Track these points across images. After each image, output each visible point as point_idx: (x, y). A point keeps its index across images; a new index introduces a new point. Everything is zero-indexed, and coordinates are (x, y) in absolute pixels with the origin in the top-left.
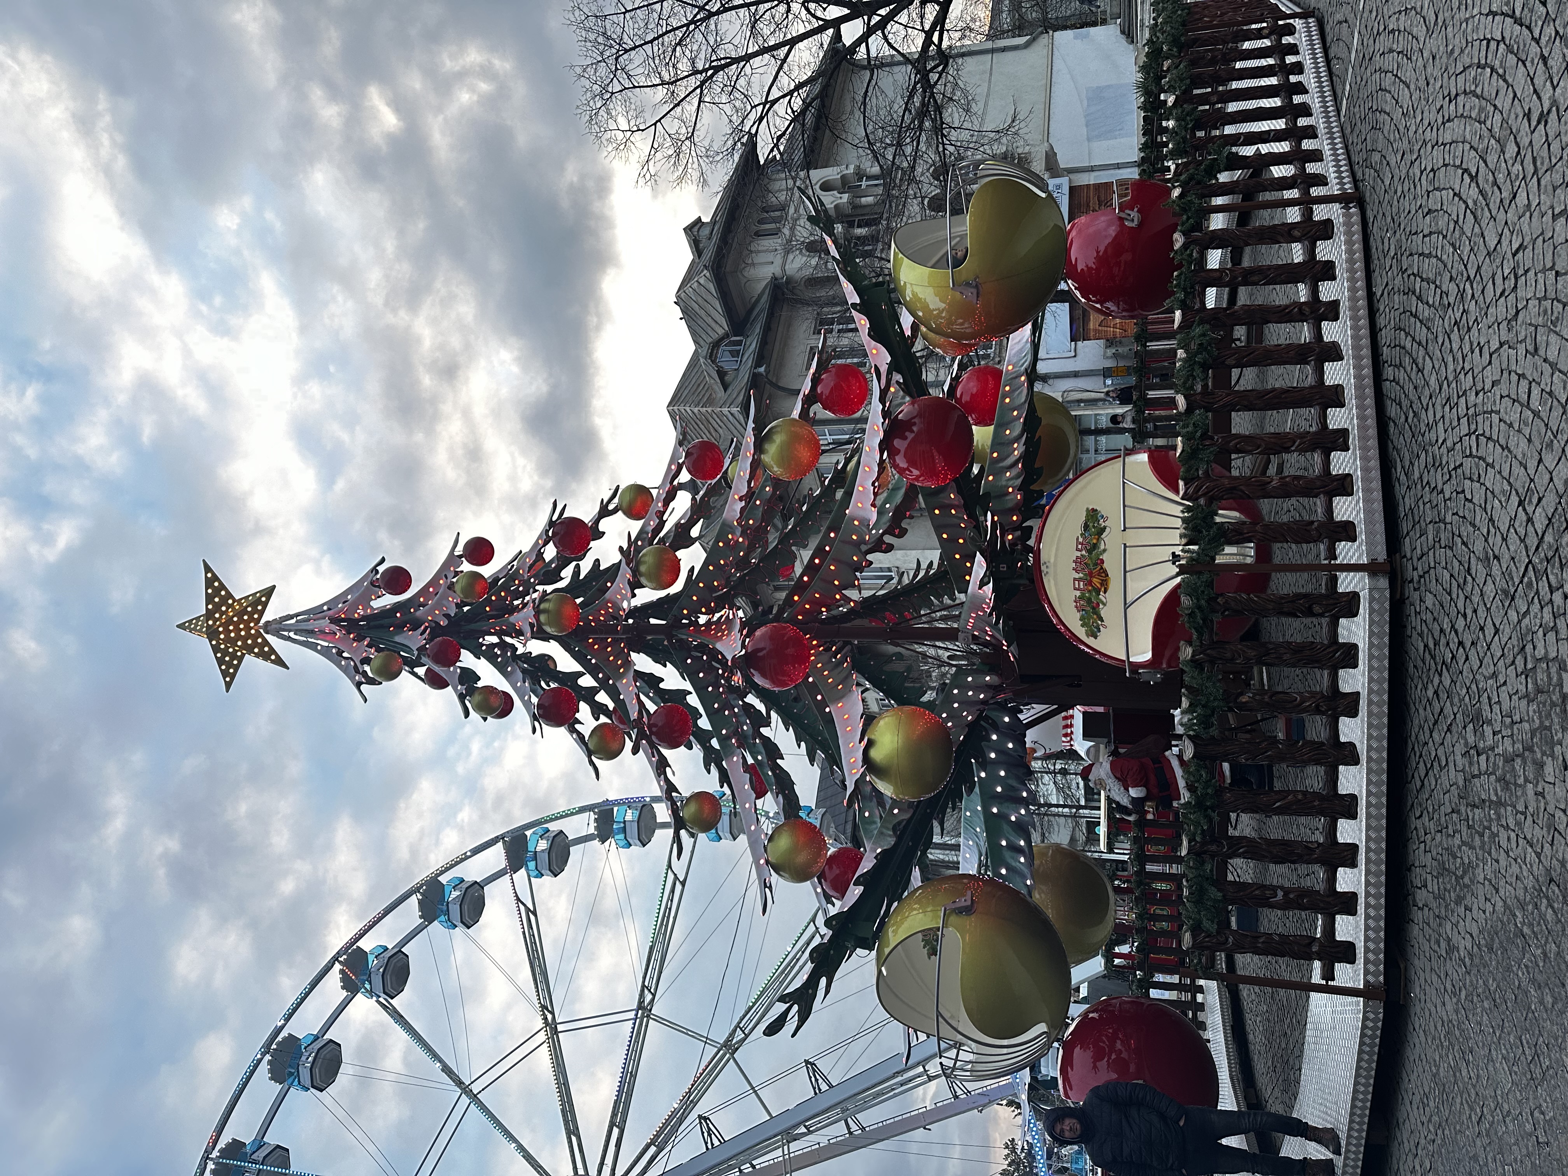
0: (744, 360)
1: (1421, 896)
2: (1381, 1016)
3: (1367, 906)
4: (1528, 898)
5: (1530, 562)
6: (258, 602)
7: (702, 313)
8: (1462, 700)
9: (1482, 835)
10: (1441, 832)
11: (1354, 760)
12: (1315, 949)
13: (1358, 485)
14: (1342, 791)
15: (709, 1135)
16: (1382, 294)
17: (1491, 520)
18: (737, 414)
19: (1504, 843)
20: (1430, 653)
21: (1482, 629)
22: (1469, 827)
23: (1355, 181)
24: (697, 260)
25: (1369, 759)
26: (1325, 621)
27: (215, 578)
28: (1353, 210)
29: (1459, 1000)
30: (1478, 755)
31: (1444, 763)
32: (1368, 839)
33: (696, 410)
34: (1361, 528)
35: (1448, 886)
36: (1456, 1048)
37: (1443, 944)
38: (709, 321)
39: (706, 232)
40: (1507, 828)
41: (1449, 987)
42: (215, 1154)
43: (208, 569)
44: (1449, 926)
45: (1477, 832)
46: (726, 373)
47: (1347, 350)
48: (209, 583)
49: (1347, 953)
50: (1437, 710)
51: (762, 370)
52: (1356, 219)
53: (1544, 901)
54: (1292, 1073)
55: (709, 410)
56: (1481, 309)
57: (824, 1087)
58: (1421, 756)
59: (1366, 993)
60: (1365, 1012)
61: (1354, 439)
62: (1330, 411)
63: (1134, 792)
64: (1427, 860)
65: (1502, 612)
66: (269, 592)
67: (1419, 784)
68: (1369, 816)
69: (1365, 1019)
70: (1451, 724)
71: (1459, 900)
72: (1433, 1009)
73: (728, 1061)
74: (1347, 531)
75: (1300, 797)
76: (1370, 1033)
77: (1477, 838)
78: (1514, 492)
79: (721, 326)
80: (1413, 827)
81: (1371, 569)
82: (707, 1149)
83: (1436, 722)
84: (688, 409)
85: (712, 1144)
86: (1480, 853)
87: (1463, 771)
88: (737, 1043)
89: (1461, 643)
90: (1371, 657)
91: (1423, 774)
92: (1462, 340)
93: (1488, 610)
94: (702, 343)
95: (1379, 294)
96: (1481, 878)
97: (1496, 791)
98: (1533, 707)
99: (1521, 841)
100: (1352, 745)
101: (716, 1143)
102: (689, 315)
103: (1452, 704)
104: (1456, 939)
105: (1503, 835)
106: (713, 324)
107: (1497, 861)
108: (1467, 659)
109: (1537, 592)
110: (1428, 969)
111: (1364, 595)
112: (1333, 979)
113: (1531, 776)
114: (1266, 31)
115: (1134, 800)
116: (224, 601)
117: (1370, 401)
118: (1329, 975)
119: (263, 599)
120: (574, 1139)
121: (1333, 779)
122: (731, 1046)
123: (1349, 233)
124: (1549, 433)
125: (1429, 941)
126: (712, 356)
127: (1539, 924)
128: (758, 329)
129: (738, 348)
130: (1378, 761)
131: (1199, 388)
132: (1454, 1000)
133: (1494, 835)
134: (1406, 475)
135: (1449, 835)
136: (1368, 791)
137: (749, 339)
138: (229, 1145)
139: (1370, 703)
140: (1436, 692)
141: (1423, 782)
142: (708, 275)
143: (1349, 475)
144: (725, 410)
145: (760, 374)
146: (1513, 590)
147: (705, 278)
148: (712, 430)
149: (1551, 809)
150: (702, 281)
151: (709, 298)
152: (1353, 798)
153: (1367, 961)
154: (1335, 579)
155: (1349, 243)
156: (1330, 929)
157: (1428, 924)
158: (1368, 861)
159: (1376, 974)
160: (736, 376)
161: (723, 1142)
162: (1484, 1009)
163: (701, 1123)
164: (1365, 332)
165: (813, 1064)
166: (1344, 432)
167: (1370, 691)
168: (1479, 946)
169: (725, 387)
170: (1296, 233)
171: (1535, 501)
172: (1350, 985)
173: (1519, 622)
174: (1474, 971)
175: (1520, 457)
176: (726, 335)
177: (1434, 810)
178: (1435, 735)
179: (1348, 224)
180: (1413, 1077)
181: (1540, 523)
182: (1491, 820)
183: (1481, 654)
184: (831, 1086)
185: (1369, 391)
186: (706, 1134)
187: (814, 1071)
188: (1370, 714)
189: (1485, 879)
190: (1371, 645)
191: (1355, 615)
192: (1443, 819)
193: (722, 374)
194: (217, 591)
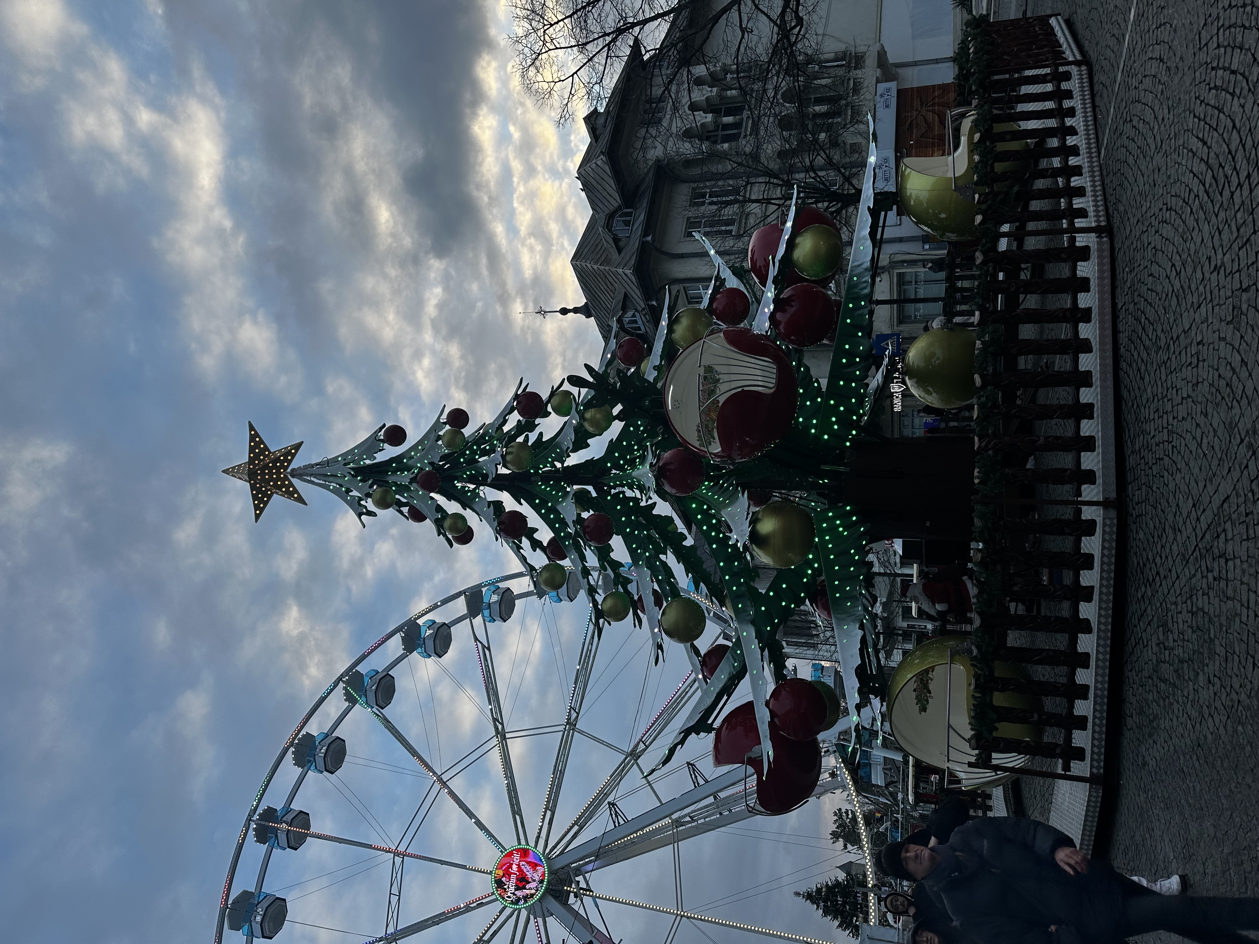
0: (634, 229)
1: (1130, 722)
2: (1100, 794)
3: (1094, 724)
4: (1187, 751)
5: (1197, 545)
6: (289, 453)
7: (599, 188)
8: (1157, 609)
9: (1164, 700)
10: (1142, 686)
11: (1089, 630)
12: (1058, 751)
13: (1099, 443)
14: (1080, 649)
15: (616, 816)
16: (1122, 308)
17: (1178, 505)
18: (629, 275)
19: (1176, 711)
20: (1140, 569)
21: (1170, 571)
22: (1158, 692)
23: (1108, 216)
24: (594, 144)
25: (1099, 630)
26: (1071, 539)
27: (257, 435)
28: (1105, 239)
29: (1147, 797)
30: (1165, 649)
31: (1145, 644)
32: (1096, 681)
33: (595, 267)
34: (1099, 474)
35: (1145, 724)
36: (1145, 825)
37: (1140, 758)
38: (605, 194)
39: (601, 121)
40: (1178, 702)
41: (1142, 786)
42: (256, 817)
43: (251, 428)
44: (1144, 748)
45: (1162, 697)
46: (620, 240)
47: (1096, 343)
48: (252, 438)
49: (1079, 754)
50: (1143, 609)
51: (649, 238)
52: (1107, 246)
53: (1195, 756)
54: (1046, 804)
55: (607, 268)
56: (1178, 365)
57: (701, 782)
58: (1133, 632)
59: (1091, 780)
60: (1090, 792)
61: (1098, 409)
62: (1082, 390)
63: (938, 607)
64: (1133, 700)
65: (1181, 567)
66: (298, 447)
67: (1131, 650)
68: (1097, 666)
69: (1090, 796)
70: (1150, 621)
71: (1150, 735)
72: (1133, 796)
73: (633, 765)
74: (1089, 477)
75: (1051, 653)
76: (1093, 804)
77: (1161, 701)
78: (1190, 496)
79: (615, 200)
80: (1126, 675)
81: (1105, 504)
82: (615, 826)
83: (1142, 615)
84: (589, 265)
85: (619, 823)
86: (1163, 711)
87: (1156, 654)
88: (639, 752)
89: (1158, 573)
90: (1103, 563)
91: (1133, 644)
92: (1167, 376)
93: (1174, 561)
94: (599, 210)
95: (1120, 307)
96: (1163, 727)
97: (1173, 676)
98: (1195, 636)
99: (1185, 715)
100: (1088, 621)
101: (622, 822)
102: (587, 188)
103: (1152, 609)
104: (1147, 758)
105: (1176, 706)
106: (608, 197)
107: (1172, 720)
108: (1161, 585)
109: (1200, 566)
110: (1131, 770)
111: (1099, 521)
112: (1070, 771)
113: (1192, 678)
114: (1049, 78)
115: (939, 612)
116: (262, 452)
117: (1110, 383)
118: (1067, 768)
119: (293, 451)
120: (517, 817)
121: (1074, 642)
122: (635, 754)
123: (1100, 257)
124: (1211, 472)
125: (1132, 752)
126: (608, 226)
127: (1192, 768)
128: (645, 203)
129: (629, 218)
130: (1105, 631)
131: (991, 370)
132: (1145, 795)
133: (1171, 704)
134: (1132, 443)
135: (1146, 691)
136: (1097, 650)
137: (638, 211)
138: (265, 811)
139: (1101, 593)
140: (1143, 596)
141: (1133, 649)
142: (604, 159)
143: (1093, 437)
144: (620, 271)
145: (648, 242)
146: (1187, 557)
147: (601, 161)
148: (609, 284)
149: (1201, 702)
150: (599, 163)
151: (605, 177)
152: (1087, 655)
153: (1092, 760)
154: (1080, 511)
155: (1100, 264)
156: (1069, 738)
157: (1133, 742)
158: (1096, 696)
159: (1098, 768)
160: (628, 243)
161: (627, 822)
162: (1160, 807)
163: (610, 807)
164: (1109, 332)
165: (693, 765)
166: (1091, 406)
167: (1101, 585)
168: (1159, 768)
169: (620, 250)
170: (1063, 256)
171: (1202, 510)
172: (1081, 774)
173: (1190, 578)
174: (1157, 782)
175: (1195, 476)
176: (619, 208)
177: (1139, 672)
178: (1141, 623)
179: (1100, 250)
180: (1120, 834)
181: (1204, 526)
182: (1169, 694)
183: (1169, 587)
184: (707, 781)
185: (1110, 376)
186: (614, 816)
187: (694, 770)
188: (1101, 600)
189: (1165, 728)
190: (1103, 555)
191: (1093, 535)
192: (1144, 680)
193: (616, 240)
194: (257, 445)
